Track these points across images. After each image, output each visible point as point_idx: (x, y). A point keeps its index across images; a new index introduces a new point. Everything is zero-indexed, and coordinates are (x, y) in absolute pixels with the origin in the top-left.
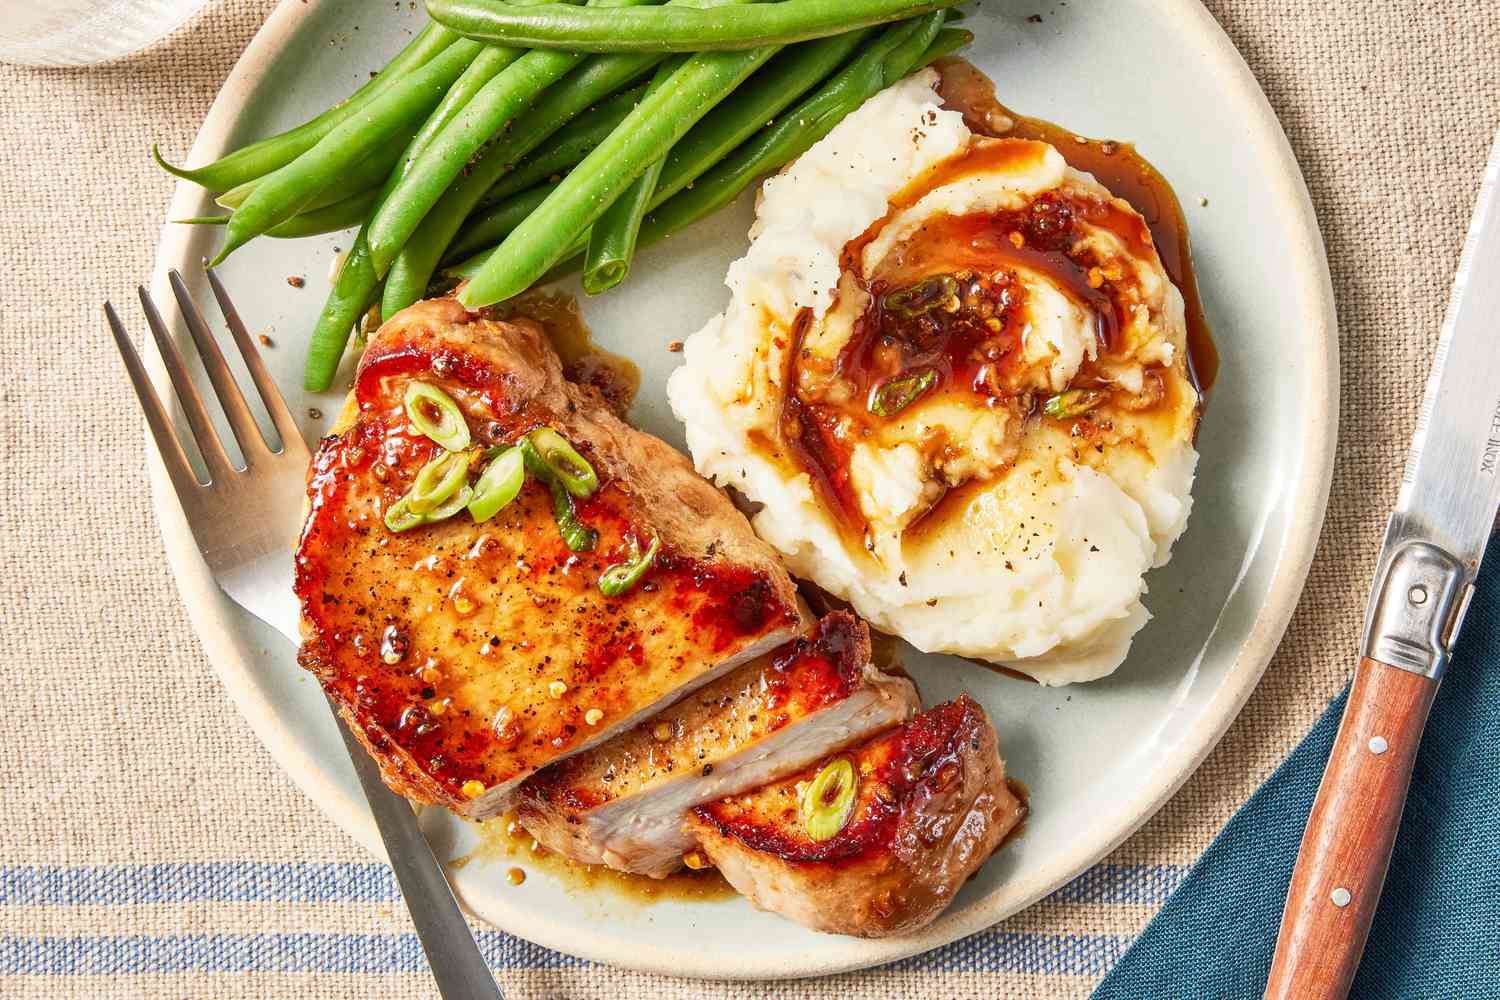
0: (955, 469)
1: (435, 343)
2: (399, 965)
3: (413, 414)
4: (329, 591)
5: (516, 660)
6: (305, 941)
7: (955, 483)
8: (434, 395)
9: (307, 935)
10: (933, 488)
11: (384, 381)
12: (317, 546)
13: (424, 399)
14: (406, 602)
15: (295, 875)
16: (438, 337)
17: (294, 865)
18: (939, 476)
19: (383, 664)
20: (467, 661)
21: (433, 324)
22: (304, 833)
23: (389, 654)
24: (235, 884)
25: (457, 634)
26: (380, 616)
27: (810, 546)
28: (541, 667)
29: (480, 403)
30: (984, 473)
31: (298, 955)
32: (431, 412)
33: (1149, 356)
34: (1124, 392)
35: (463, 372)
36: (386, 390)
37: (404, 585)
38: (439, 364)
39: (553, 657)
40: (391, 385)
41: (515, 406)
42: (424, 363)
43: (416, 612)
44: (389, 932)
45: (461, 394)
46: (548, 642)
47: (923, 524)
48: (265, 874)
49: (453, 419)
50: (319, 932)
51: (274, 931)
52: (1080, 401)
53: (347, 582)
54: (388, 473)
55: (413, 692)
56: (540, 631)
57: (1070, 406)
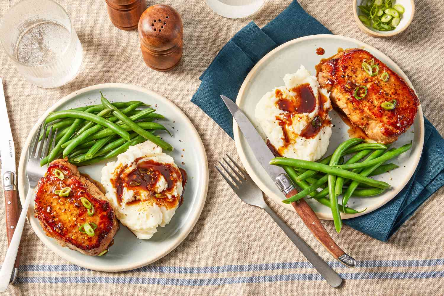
0: (138, 197)
1: (60, 164)
2: (60, 282)
3: (56, 174)
4: (40, 201)
5: (68, 213)
6: (44, 278)
7: (137, 199)
8: (59, 171)
9: (45, 277)
10: (134, 199)
11: (52, 169)
12: (39, 194)
13: (58, 171)
14: (52, 203)
15: (43, 267)
16: (60, 163)
17: (43, 265)
18: (135, 197)
19: (47, 212)
20: (60, 213)
21: (60, 161)
22: (45, 260)
23: (48, 211)
24: (33, 268)
25: (59, 208)
26: (47, 205)
27: (113, 200)
28: (72, 214)
29: (66, 173)
30: (142, 200)
31: (43, 280)
32: (58, 174)
33: (173, 194)
34: (167, 198)
35: (64, 168)
36: (52, 171)
37: (52, 200)
38: (60, 166)
39: (74, 213)
40: (52, 170)
41: (71, 174)
42: (58, 166)
43: (53, 205)
44: (58, 277)
45: (63, 171)
46: (73, 210)
47: (129, 203)
48: (38, 267)
49: (62, 175)
50: (47, 276)
51: (39, 276)
52: (161, 196)
53: (43, 199)
54: (51, 183)
55: (52, 217)
56: (72, 208)
57: (159, 196)
